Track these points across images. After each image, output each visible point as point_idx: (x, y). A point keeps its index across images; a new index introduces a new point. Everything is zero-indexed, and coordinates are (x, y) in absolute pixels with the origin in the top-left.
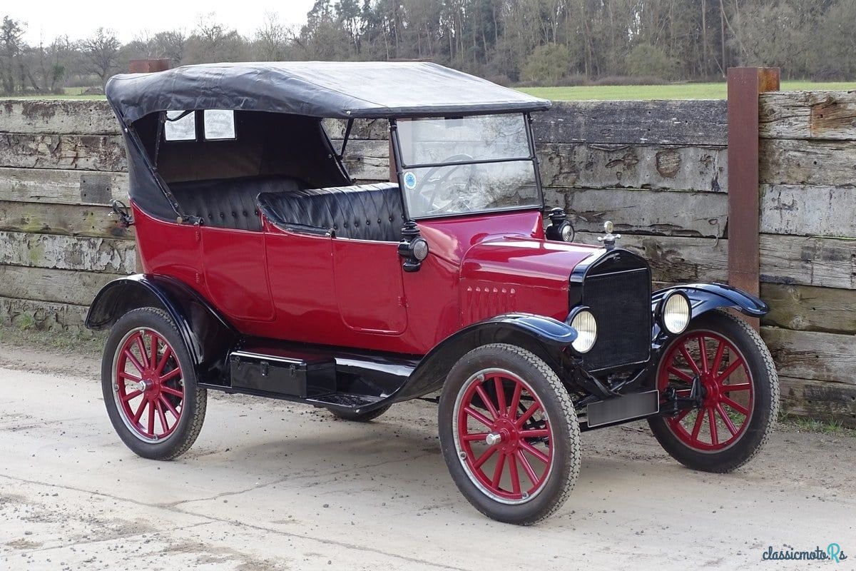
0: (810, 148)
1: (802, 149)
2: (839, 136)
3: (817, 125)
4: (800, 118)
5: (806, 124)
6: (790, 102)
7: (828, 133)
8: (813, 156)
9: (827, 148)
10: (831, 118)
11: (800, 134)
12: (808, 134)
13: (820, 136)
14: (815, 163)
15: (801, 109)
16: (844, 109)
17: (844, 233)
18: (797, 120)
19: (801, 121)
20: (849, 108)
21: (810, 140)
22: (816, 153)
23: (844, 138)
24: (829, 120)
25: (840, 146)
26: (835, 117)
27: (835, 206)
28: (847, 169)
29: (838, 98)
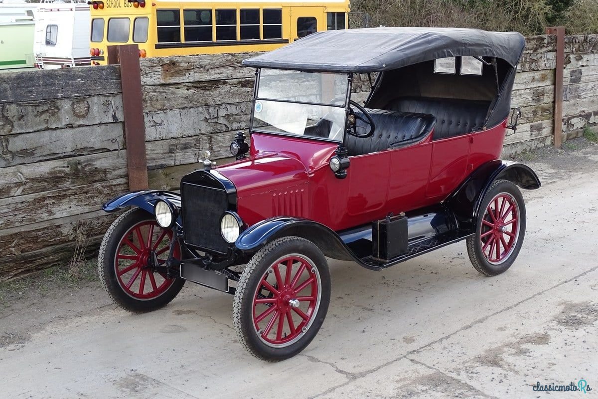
0: (161, 90)
1: (158, 91)
2: (178, 81)
3: (166, 76)
4: (156, 73)
5: (160, 76)
6: (150, 64)
7: (172, 80)
8: (164, 94)
9: (171, 88)
10: (172, 71)
11: (157, 82)
12: (162, 82)
13: (168, 82)
14: (165, 97)
15: (156, 68)
16: (179, 66)
17: (190, 133)
18: (154, 74)
19: (157, 75)
20: (182, 65)
21: (161, 85)
22: (166, 92)
23: (180, 82)
24: (172, 73)
25: (176, 87)
26: (174, 71)
27: (184, 120)
28: (182, 99)
29: (175, 60)
